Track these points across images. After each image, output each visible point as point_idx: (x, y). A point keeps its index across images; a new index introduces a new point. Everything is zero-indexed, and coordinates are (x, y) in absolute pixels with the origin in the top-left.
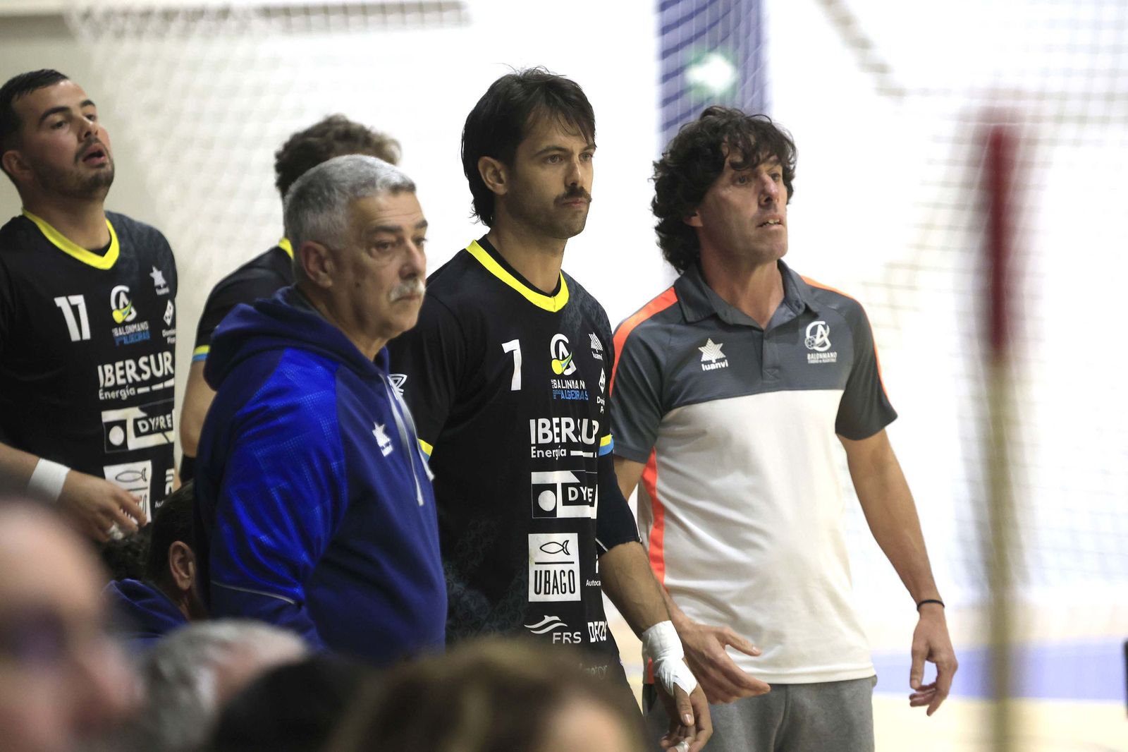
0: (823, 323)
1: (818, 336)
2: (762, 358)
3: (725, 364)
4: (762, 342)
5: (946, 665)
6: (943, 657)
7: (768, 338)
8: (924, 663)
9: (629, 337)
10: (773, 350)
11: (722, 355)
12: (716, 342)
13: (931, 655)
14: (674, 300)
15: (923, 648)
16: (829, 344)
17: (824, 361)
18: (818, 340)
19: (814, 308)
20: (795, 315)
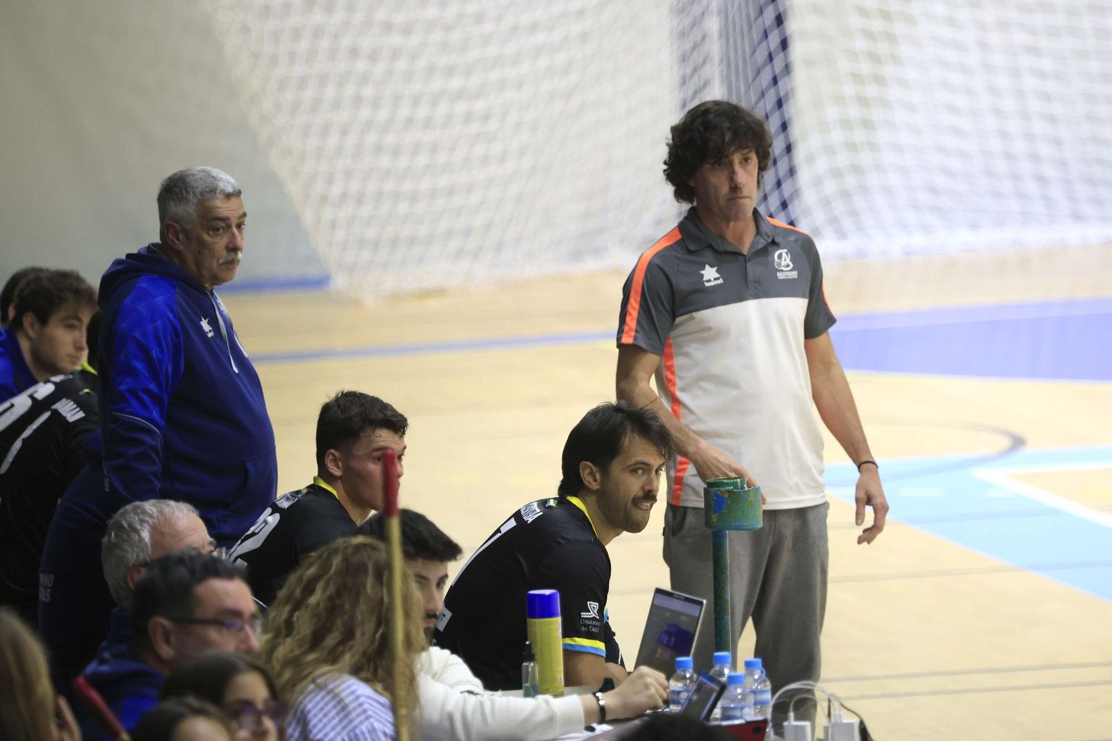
0: (786, 250)
1: (783, 261)
2: (746, 275)
3: (721, 281)
4: (746, 263)
5: (880, 506)
6: (877, 500)
7: (749, 261)
8: (864, 507)
9: (649, 263)
10: (753, 269)
11: (718, 275)
12: (712, 266)
13: (869, 501)
14: (679, 237)
15: (863, 496)
16: (791, 265)
17: (789, 277)
18: (783, 263)
19: (777, 240)
20: (766, 243)
